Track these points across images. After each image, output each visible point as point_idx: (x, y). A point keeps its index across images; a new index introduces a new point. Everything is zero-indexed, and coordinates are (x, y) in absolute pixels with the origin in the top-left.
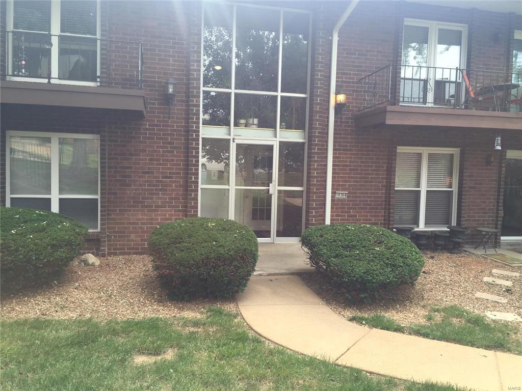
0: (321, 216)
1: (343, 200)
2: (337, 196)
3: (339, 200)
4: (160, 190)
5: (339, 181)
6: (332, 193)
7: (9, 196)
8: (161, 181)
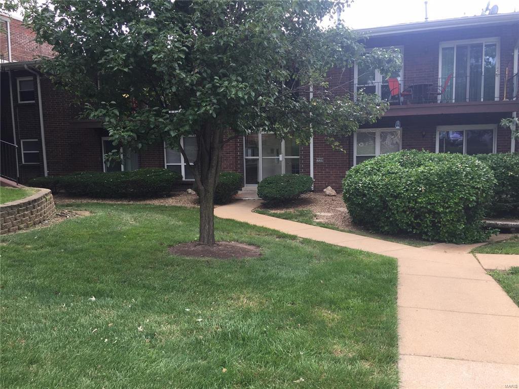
0: (307, 172)
1: (321, 163)
2: (317, 161)
3: (319, 163)
4: (225, 160)
5: (318, 152)
6: (314, 159)
7: (166, 164)
8: (225, 156)
